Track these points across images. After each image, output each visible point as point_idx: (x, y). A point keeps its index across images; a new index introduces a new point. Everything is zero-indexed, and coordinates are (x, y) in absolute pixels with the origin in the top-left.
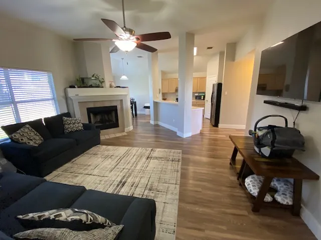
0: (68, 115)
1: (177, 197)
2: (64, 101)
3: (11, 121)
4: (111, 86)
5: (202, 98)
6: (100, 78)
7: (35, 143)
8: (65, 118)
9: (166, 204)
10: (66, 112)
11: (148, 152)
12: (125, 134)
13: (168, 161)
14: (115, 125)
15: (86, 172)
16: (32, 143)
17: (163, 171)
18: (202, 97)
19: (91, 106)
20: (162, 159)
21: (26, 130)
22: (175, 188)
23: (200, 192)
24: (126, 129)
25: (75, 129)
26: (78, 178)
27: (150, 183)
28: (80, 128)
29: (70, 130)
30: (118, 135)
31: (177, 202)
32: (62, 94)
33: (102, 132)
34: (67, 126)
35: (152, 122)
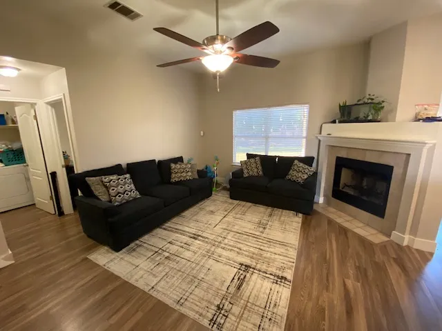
2: (317, 141)
8: (296, 162)
21: (253, 161)
22: (147, 285)
25: (294, 178)
28: (300, 180)
29: (290, 177)
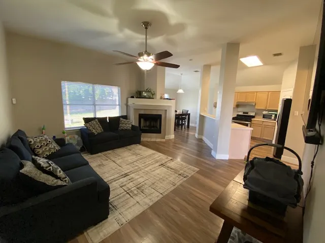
0: (125, 117)
1: (151, 204)
2: (125, 107)
3: (91, 115)
4: (161, 98)
5: (273, 118)
6: (152, 92)
7: (96, 131)
8: (121, 119)
9: (137, 204)
10: (126, 115)
11: (166, 160)
12: (164, 140)
13: (176, 173)
14: (158, 131)
15: (113, 159)
16: (94, 131)
17: (162, 180)
18: (274, 116)
19: (142, 112)
20: (172, 170)
21: (95, 123)
22: (158, 196)
23: (176, 211)
24: (166, 136)
25: (125, 128)
26: (107, 161)
27: (143, 183)
28: (129, 128)
29: (122, 128)
30: (158, 140)
31: (146, 207)
32: (125, 102)
33: (143, 134)
34: (121, 125)
35: (196, 135)
